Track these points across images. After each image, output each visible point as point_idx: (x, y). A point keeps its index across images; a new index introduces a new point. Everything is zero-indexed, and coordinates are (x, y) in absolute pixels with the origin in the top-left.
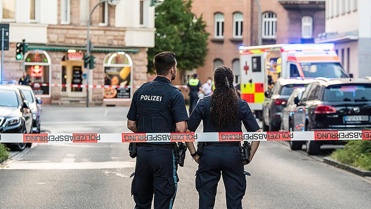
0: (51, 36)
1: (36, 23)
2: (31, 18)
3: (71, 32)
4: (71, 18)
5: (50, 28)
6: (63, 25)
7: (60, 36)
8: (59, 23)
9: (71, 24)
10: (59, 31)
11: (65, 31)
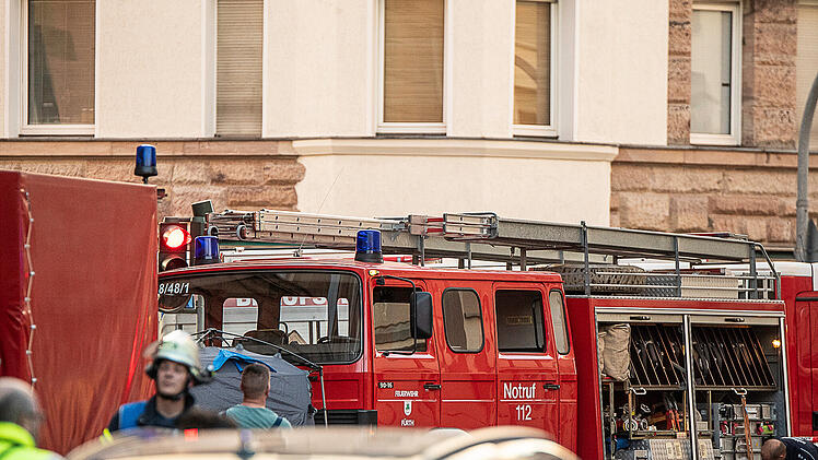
0: (632, 200)
1: (555, 139)
2: (524, 118)
3: (740, 182)
4: (748, 114)
5: (628, 162)
6: (698, 148)
7: (680, 200)
8: (679, 142)
9: (747, 144)
10: (678, 180)
11: (711, 179)
